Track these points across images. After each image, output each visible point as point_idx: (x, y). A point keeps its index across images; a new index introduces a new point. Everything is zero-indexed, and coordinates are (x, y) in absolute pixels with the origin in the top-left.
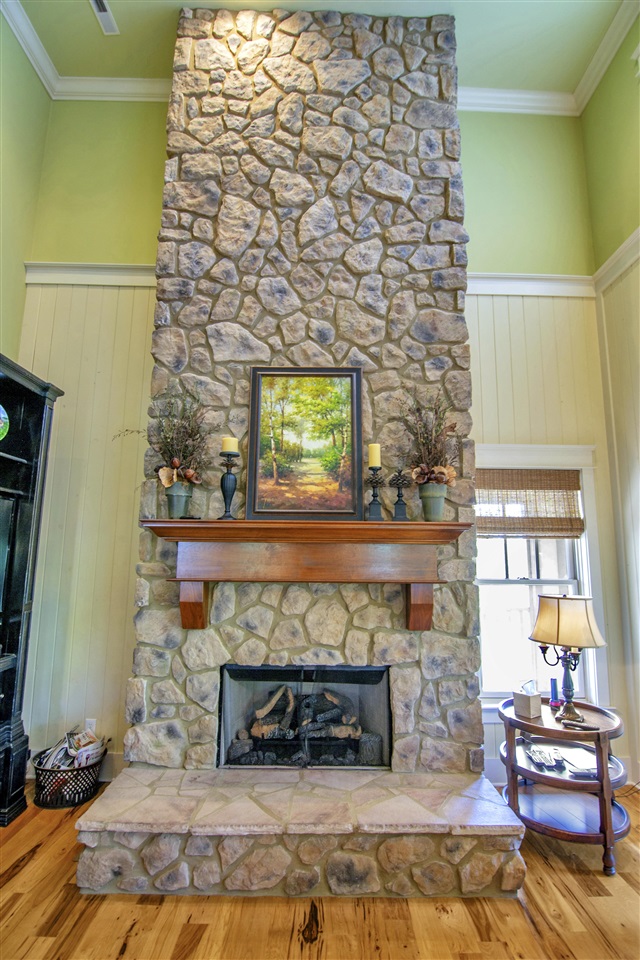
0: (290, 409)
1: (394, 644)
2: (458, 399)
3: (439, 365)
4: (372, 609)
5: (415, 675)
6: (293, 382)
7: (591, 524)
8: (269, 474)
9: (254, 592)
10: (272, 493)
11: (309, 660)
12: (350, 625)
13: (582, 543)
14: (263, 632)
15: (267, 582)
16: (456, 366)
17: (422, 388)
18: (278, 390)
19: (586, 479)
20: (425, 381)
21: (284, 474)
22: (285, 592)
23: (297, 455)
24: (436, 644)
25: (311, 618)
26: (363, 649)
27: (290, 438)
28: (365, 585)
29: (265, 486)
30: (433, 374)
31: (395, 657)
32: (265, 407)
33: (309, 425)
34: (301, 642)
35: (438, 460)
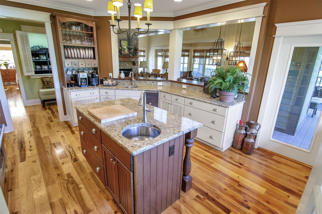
0: (124, 44)
1: (133, 66)
2: (137, 44)
3: (136, 40)
4: (131, 64)
5: (134, 69)
6: (124, 41)
7: (146, 56)
8: (123, 51)
9: (121, 62)
10: (123, 53)
11: (126, 68)
12: (129, 65)
13: (145, 58)
14: (122, 66)
15: (122, 61)
16: (137, 41)
17: (135, 43)
18: (123, 42)
19: (146, 51)
20: (135, 42)
21: (124, 51)
22: (124, 62)
23: (125, 49)
24: (136, 67)
25: (126, 65)
26: (130, 67)
27: (124, 47)
28: (130, 62)
29: (122, 52)
30: (136, 41)
31: (133, 68)
32: (122, 44)
33: (126, 46)
34: (126, 67)
35: (137, 51)
